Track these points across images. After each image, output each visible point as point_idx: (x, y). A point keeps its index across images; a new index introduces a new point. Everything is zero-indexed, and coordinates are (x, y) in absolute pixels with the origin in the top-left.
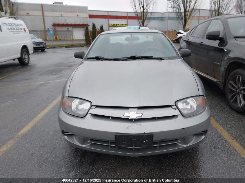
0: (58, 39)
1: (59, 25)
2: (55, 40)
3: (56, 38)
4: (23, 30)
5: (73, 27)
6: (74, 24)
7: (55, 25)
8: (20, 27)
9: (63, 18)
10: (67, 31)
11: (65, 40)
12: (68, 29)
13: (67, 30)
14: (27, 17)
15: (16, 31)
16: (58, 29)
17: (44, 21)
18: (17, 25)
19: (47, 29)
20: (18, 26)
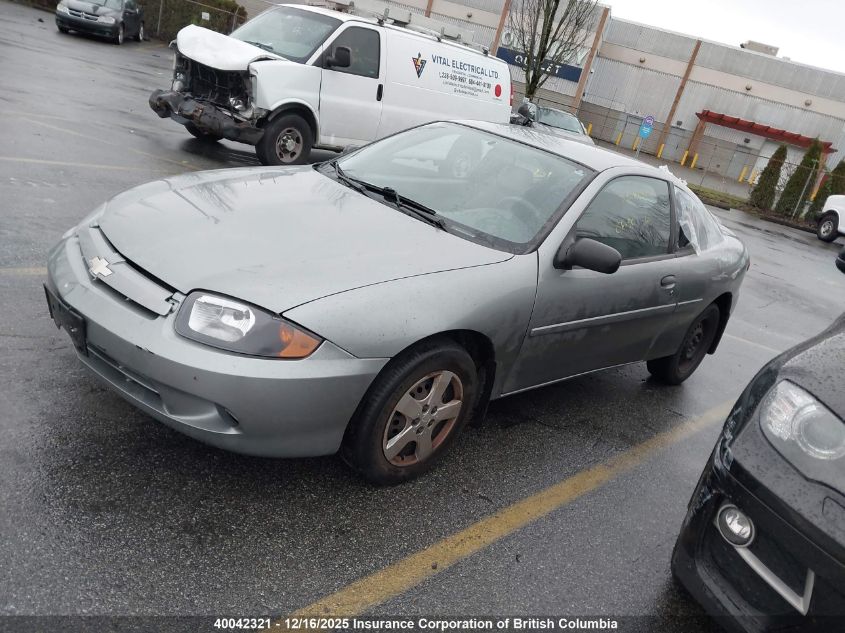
0: (692, 166)
1: (721, 120)
2: (682, 163)
3: (689, 159)
4: (492, 90)
5: (767, 141)
6: (778, 131)
7: (706, 117)
8: (485, 79)
9: (748, 99)
10: (739, 146)
11: (714, 175)
12: (747, 141)
13: (742, 143)
14: (635, 70)
15: (465, 87)
16: (712, 131)
17: (678, 96)
18: (480, 71)
19: (674, 124)
20: (480, 76)
